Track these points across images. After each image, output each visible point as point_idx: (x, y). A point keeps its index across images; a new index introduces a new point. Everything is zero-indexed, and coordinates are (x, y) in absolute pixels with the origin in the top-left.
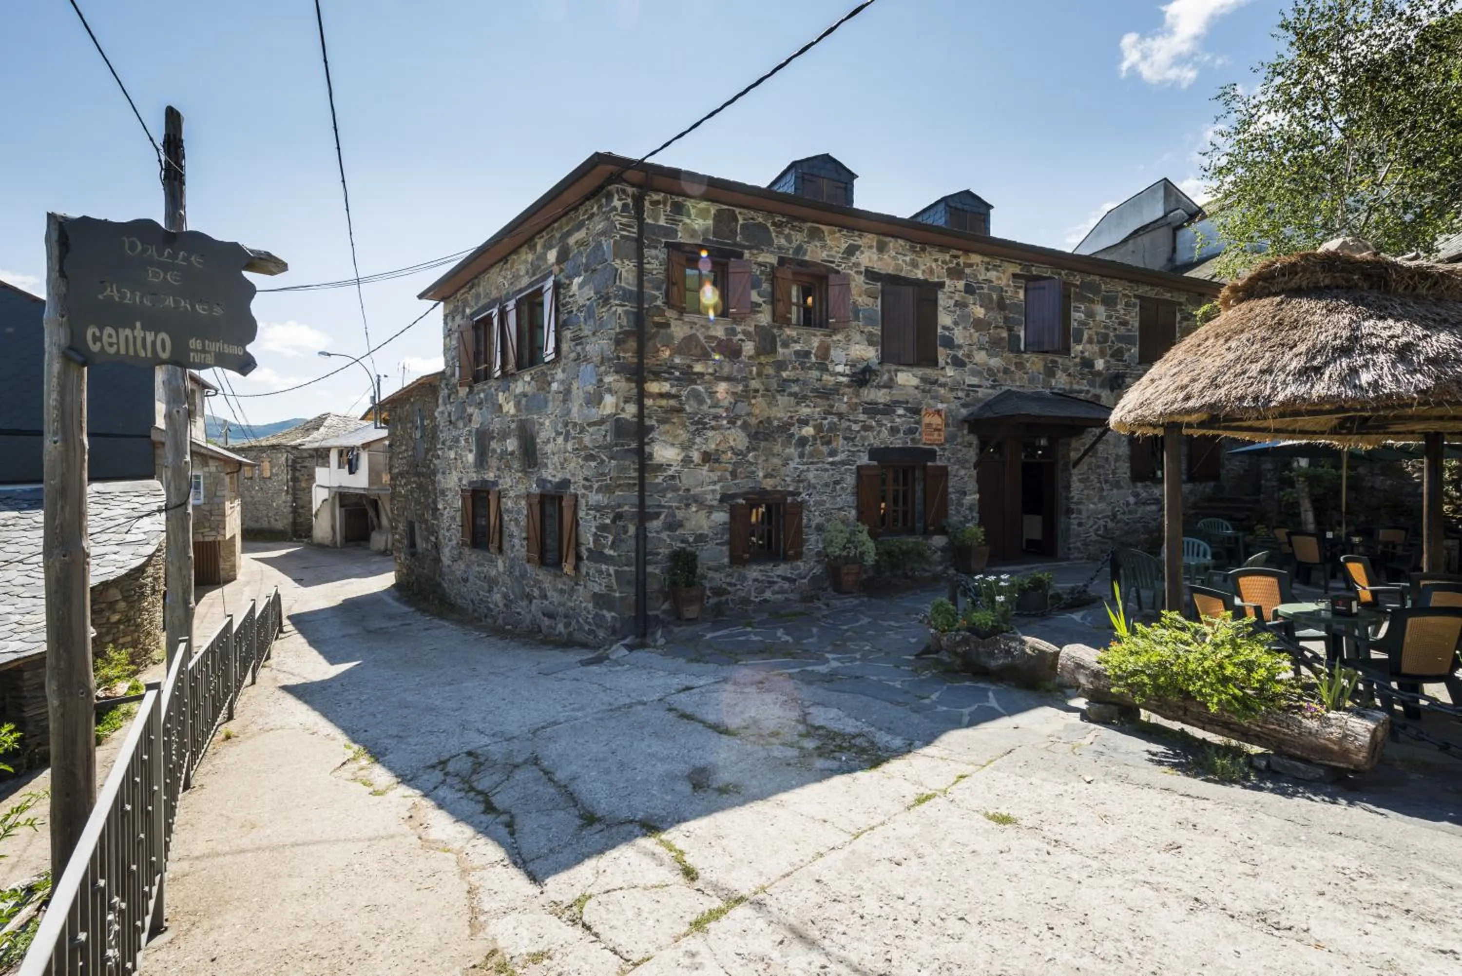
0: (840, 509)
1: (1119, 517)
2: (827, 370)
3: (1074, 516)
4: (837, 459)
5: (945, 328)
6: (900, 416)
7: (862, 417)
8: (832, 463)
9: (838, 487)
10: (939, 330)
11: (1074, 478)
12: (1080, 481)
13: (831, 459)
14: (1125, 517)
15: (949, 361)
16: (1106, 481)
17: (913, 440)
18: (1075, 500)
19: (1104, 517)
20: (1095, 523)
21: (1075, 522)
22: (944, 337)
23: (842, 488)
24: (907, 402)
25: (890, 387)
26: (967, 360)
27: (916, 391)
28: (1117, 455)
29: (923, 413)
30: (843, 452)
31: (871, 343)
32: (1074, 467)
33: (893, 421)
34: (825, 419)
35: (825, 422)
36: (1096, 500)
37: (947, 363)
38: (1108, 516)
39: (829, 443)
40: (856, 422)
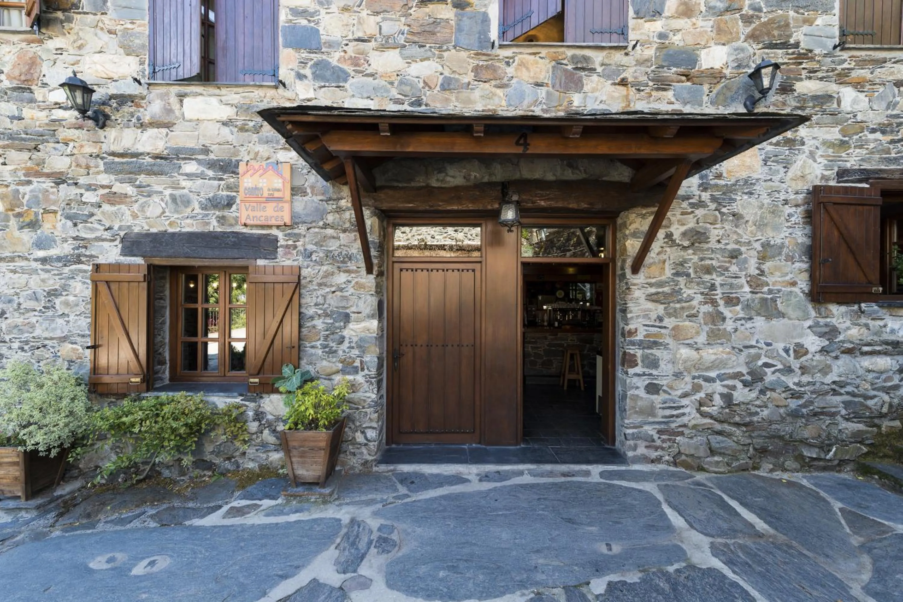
0: (63, 339)
1: (770, 377)
2: (32, 101)
3: (638, 370)
4: (53, 252)
5: (297, 12)
6: (190, 176)
7: (104, 179)
8: (44, 261)
9: (58, 301)
10: (283, 16)
11: (638, 293)
12: (652, 298)
13: (41, 254)
14: (791, 381)
15: (307, 72)
16: (731, 301)
17: (222, 220)
18: (640, 337)
19: (721, 378)
20: (697, 388)
21: (642, 383)
22: (293, 28)
23: (66, 304)
24: (206, 151)
25: (168, 126)
26: (349, 69)
27: (226, 130)
28: (766, 245)
29: (242, 168)
30: (65, 240)
31: (129, 51)
32: (636, 269)
33: (176, 186)
34: (29, 183)
35: (27, 189)
36: (702, 339)
37: (301, 77)
38: (737, 376)
39: (33, 225)
40: (89, 188)
